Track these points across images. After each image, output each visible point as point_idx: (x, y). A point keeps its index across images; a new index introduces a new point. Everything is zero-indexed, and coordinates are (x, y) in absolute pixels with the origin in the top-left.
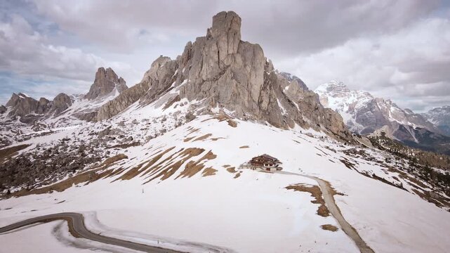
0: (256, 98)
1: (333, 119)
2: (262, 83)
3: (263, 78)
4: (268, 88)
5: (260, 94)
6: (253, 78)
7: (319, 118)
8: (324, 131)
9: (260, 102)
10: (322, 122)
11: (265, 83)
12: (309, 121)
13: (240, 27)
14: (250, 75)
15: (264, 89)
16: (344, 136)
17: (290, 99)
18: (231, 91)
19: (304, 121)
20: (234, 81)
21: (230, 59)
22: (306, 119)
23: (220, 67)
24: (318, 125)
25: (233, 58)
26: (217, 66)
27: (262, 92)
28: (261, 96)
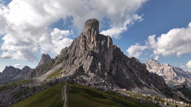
0: (108, 68)
1: (158, 80)
2: (112, 59)
3: (112, 56)
4: (116, 61)
5: (111, 65)
6: (105, 55)
7: (150, 80)
8: (154, 89)
9: (111, 71)
10: (151, 83)
11: (114, 58)
12: (143, 82)
13: (98, 27)
14: (104, 54)
15: (113, 62)
16: (167, 91)
17: (131, 68)
18: (90, 63)
19: (140, 82)
20: (92, 57)
21: (91, 44)
22: (142, 81)
23: (86, 50)
24: (150, 85)
25: (93, 44)
26: (84, 50)
27: (112, 64)
28: (111, 67)
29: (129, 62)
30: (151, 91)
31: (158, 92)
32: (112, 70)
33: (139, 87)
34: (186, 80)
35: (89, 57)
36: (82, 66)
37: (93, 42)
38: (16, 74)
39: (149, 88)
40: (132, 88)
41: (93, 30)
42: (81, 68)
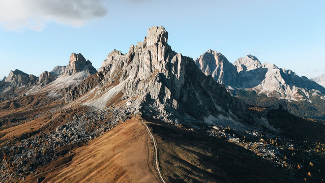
0: (178, 94)
1: (238, 105)
2: (183, 83)
3: (183, 79)
4: (188, 85)
5: (181, 90)
7: (228, 105)
8: (231, 116)
9: (181, 97)
10: (230, 108)
11: (185, 81)
12: (219, 108)
15: (184, 87)
17: (206, 90)
18: (158, 91)
19: (216, 109)
20: (161, 83)
21: (159, 64)
22: (218, 106)
23: (151, 71)
24: (227, 111)
25: (161, 64)
26: (150, 70)
27: (183, 89)
28: (181, 93)
29: (204, 80)
30: (228, 119)
31: (236, 120)
32: (183, 96)
33: (213, 115)
34: (299, 90)
35: (156, 83)
36: (149, 93)
37: (160, 62)
39: (225, 115)
40: (205, 116)
41: (160, 44)
42: (148, 96)
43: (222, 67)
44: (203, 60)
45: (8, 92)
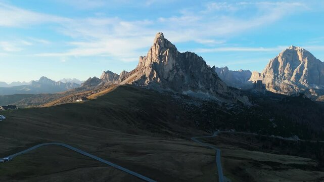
2: (171, 68)
8: (210, 92)
10: (212, 88)
12: (201, 87)
18: (149, 73)
19: (197, 87)
20: (152, 68)
23: (151, 61)
27: (170, 73)
31: (212, 95)
33: (193, 90)
36: (145, 74)
37: (156, 55)
38: (114, 80)
40: (185, 90)
41: (157, 44)
42: (145, 76)
43: (306, 65)
44: (282, 58)
45: (100, 86)
